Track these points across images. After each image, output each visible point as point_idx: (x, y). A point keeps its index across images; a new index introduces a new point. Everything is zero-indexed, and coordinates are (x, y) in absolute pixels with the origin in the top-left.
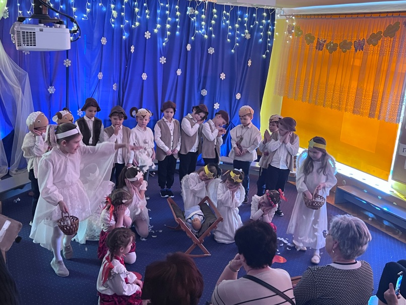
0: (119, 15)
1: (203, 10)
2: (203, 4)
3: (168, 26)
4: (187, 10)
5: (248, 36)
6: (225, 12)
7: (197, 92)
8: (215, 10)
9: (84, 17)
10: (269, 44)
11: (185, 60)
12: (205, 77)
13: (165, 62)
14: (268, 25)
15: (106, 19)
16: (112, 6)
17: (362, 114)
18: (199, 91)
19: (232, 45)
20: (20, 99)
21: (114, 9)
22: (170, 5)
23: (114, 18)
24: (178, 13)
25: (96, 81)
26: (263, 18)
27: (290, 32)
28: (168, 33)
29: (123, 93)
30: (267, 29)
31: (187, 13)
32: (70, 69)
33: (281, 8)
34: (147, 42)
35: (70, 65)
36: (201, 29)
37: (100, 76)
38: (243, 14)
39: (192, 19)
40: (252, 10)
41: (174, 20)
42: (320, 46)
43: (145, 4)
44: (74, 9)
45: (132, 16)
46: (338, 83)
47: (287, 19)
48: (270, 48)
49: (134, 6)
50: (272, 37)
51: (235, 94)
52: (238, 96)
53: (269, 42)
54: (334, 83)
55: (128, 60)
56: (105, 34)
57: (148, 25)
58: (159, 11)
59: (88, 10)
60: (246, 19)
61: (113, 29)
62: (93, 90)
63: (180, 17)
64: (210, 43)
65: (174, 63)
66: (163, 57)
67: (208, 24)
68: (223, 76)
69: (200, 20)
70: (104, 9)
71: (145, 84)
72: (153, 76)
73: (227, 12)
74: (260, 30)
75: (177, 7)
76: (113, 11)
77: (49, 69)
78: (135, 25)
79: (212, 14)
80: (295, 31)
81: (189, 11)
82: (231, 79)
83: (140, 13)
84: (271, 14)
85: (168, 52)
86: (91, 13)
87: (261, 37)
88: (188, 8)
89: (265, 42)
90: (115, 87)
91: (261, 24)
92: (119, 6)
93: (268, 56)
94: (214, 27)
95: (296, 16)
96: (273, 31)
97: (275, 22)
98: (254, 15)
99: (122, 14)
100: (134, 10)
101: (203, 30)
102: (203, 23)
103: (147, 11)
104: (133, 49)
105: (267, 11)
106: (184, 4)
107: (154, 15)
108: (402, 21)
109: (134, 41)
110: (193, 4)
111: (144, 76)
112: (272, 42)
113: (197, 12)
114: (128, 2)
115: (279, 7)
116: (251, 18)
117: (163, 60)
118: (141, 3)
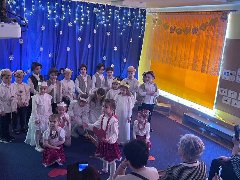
0: (53, 12)
1: (103, 10)
2: (103, 6)
3: (82, 19)
4: (93, 9)
5: (130, 25)
6: (116, 11)
7: (101, 58)
8: (110, 10)
9: (31, 14)
10: (143, 30)
11: (93, 39)
12: (105, 49)
13: (81, 40)
14: (142, 18)
15: (45, 15)
16: (48, 7)
17: (197, 71)
18: (102, 57)
19: (121, 30)
21: (49, 9)
22: (84, 6)
23: (49, 14)
24: (88, 11)
25: (39, 52)
26: (138, 14)
27: (154, 22)
28: (83, 23)
29: (56, 59)
30: (141, 21)
31: (94, 11)
32: (23, 45)
33: (149, 8)
34: (70, 28)
35: (23, 42)
36: (102, 20)
37: (41, 49)
38: (127, 12)
39: (97, 15)
40: (132, 10)
41: (86, 15)
42: (172, 31)
43: (68, 6)
44: (25, 9)
45: (60, 13)
46: (183, 52)
47: (153, 15)
48: (143, 32)
49: (62, 7)
50: (144, 25)
51: (123, 59)
52: (125, 60)
53: (142, 28)
54: (181, 52)
55: (58, 39)
56: (44, 24)
57: (70, 18)
58: (77, 10)
59: (33, 9)
60: (129, 15)
61: (49, 21)
62: (37, 57)
63: (90, 14)
64: (108, 29)
65: (86, 41)
66: (80, 37)
67: (107, 18)
68: (116, 48)
69: (101, 15)
70: (43, 9)
71: (69, 54)
72: (74, 49)
73: (118, 10)
74: (137, 21)
75: (87, 7)
76: (49, 10)
77: (10, 45)
78: (62, 18)
79: (109, 12)
80: (158, 22)
81: (95, 10)
82: (120, 49)
83: (65, 11)
84: (144, 12)
85: (82, 34)
86: (35, 10)
87: (138, 25)
88: (94, 8)
89: (140, 28)
90: (51, 55)
91: (138, 18)
92: (52, 7)
93: (142, 36)
94: (110, 19)
95: (158, 13)
96: (145, 22)
97: (146, 17)
98: (134, 12)
99: (55, 12)
100: (62, 9)
101: (104, 21)
102: (103, 17)
103: (69, 10)
104: (61, 33)
105: (141, 10)
106: (92, 6)
107: (74, 12)
108: (219, 16)
109: (62, 28)
110: (97, 6)
111: (68, 49)
112: (144, 28)
113: (99, 11)
114: (58, 5)
115: (148, 8)
116: (132, 14)
117: (79, 39)
118: (66, 5)
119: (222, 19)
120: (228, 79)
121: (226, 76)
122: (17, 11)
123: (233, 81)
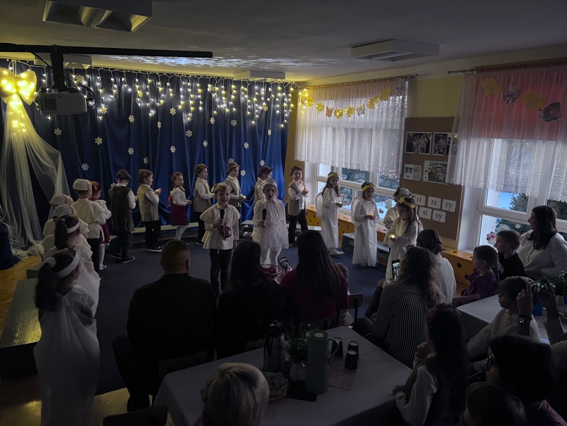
0: (144, 94)
1: (223, 87)
2: (222, 81)
3: (191, 102)
4: (207, 87)
5: (266, 109)
6: (242, 87)
8: (233, 87)
9: (111, 98)
11: (210, 132)
13: (192, 135)
14: (283, 97)
15: (132, 99)
16: (137, 86)
18: (226, 160)
19: (252, 117)
21: (139, 90)
22: (192, 83)
23: (139, 97)
24: (200, 91)
25: (127, 157)
26: (277, 91)
28: (192, 109)
30: (282, 101)
34: (173, 118)
35: (101, 143)
36: (222, 103)
37: (131, 151)
38: (260, 89)
39: (214, 95)
40: (268, 85)
41: (196, 96)
42: (329, 113)
43: (168, 84)
44: (101, 91)
49: (159, 86)
50: (288, 108)
56: (132, 112)
57: (172, 103)
58: (181, 89)
59: (114, 91)
60: (263, 93)
61: (139, 108)
63: (202, 94)
64: (232, 116)
65: (200, 135)
66: (189, 131)
67: (229, 99)
68: (246, 146)
69: (220, 95)
70: (130, 90)
71: (174, 157)
72: (181, 149)
73: (245, 87)
74: (275, 102)
75: (198, 85)
76: (139, 92)
78: (160, 103)
79: (231, 90)
81: (210, 88)
82: (254, 147)
83: (165, 92)
84: (285, 88)
86: (118, 94)
87: (278, 109)
88: (209, 85)
89: (282, 113)
91: (276, 97)
92: (143, 86)
94: (234, 101)
96: (288, 103)
98: (270, 89)
99: (147, 93)
100: (158, 89)
102: (224, 98)
103: (170, 90)
104: (159, 125)
105: (281, 85)
106: (204, 81)
107: (177, 93)
109: (161, 118)
110: (213, 81)
113: (217, 89)
114: (152, 82)
116: (267, 92)
118: (164, 82)
120: (411, 178)
121: (409, 174)
123: (418, 180)
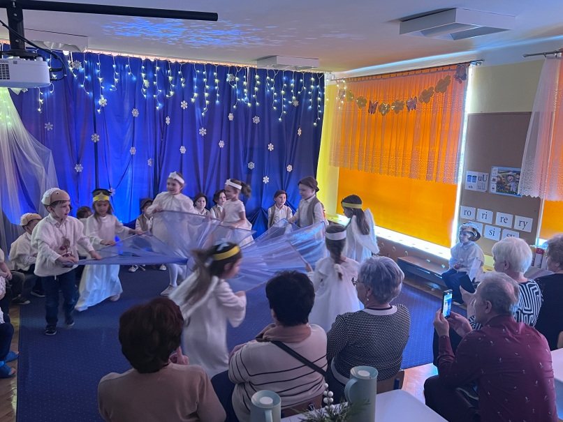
0: (151, 83)
1: (245, 77)
3: (206, 94)
4: (226, 77)
5: (296, 104)
6: (268, 78)
7: (244, 165)
8: (257, 77)
9: (111, 88)
10: (320, 111)
11: (228, 130)
12: (251, 149)
13: (206, 134)
14: (317, 90)
15: (136, 89)
16: (143, 75)
17: (419, 178)
18: (246, 163)
19: (279, 112)
20: (44, 180)
22: (208, 72)
23: (145, 88)
24: (217, 81)
25: (128, 156)
26: (311, 83)
27: (342, 98)
28: (207, 102)
29: (160, 169)
30: (316, 95)
31: (227, 80)
32: (98, 144)
34: (184, 112)
35: (98, 140)
36: (244, 97)
37: (133, 151)
38: (289, 80)
39: (233, 87)
40: (299, 75)
42: (372, 108)
43: (179, 72)
44: (100, 79)
45: (166, 85)
47: (338, 83)
48: (321, 116)
49: (168, 75)
50: (322, 103)
51: (286, 166)
52: (289, 168)
53: (319, 109)
54: (389, 148)
55: (163, 133)
56: (137, 106)
58: (195, 79)
59: (116, 80)
60: (292, 84)
61: (145, 100)
62: (125, 166)
63: (219, 84)
64: (254, 111)
65: (216, 134)
66: (203, 128)
67: (251, 91)
68: (271, 147)
70: (134, 79)
71: (184, 158)
72: (193, 149)
73: (271, 77)
74: (308, 97)
75: (215, 74)
76: (145, 81)
77: (75, 146)
79: (255, 81)
81: (229, 78)
82: (280, 149)
84: (320, 79)
85: (208, 123)
86: (120, 82)
87: (310, 104)
88: (228, 75)
89: (315, 109)
90: (150, 162)
91: (309, 89)
92: (150, 75)
93: (320, 123)
94: (257, 93)
95: (347, 80)
96: (323, 98)
97: (325, 87)
99: (155, 83)
100: (168, 78)
101: (246, 98)
102: (245, 90)
103: (182, 79)
104: (168, 120)
105: (315, 75)
106: (223, 71)
107: (191, 83)
108: (453, 74)
109: (169, 112)
110: (233, 70)
111: (183, 150)
112: (322, 108)
113: (237, 79)
114: (160, 70)
115: (328, 71)
116: (298, 83)
117: (203, 132)
118: (175, 70)
119: (457, 78)
120: (475, 189)
121: (471, 183)
122: (87, 83)
123: (484, 191)
